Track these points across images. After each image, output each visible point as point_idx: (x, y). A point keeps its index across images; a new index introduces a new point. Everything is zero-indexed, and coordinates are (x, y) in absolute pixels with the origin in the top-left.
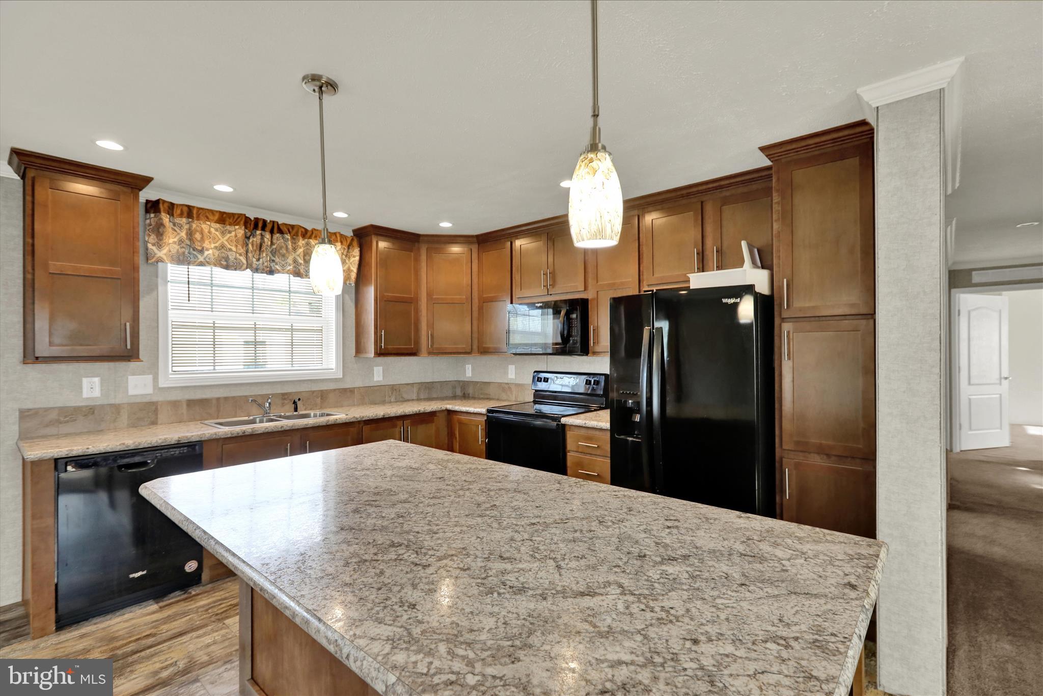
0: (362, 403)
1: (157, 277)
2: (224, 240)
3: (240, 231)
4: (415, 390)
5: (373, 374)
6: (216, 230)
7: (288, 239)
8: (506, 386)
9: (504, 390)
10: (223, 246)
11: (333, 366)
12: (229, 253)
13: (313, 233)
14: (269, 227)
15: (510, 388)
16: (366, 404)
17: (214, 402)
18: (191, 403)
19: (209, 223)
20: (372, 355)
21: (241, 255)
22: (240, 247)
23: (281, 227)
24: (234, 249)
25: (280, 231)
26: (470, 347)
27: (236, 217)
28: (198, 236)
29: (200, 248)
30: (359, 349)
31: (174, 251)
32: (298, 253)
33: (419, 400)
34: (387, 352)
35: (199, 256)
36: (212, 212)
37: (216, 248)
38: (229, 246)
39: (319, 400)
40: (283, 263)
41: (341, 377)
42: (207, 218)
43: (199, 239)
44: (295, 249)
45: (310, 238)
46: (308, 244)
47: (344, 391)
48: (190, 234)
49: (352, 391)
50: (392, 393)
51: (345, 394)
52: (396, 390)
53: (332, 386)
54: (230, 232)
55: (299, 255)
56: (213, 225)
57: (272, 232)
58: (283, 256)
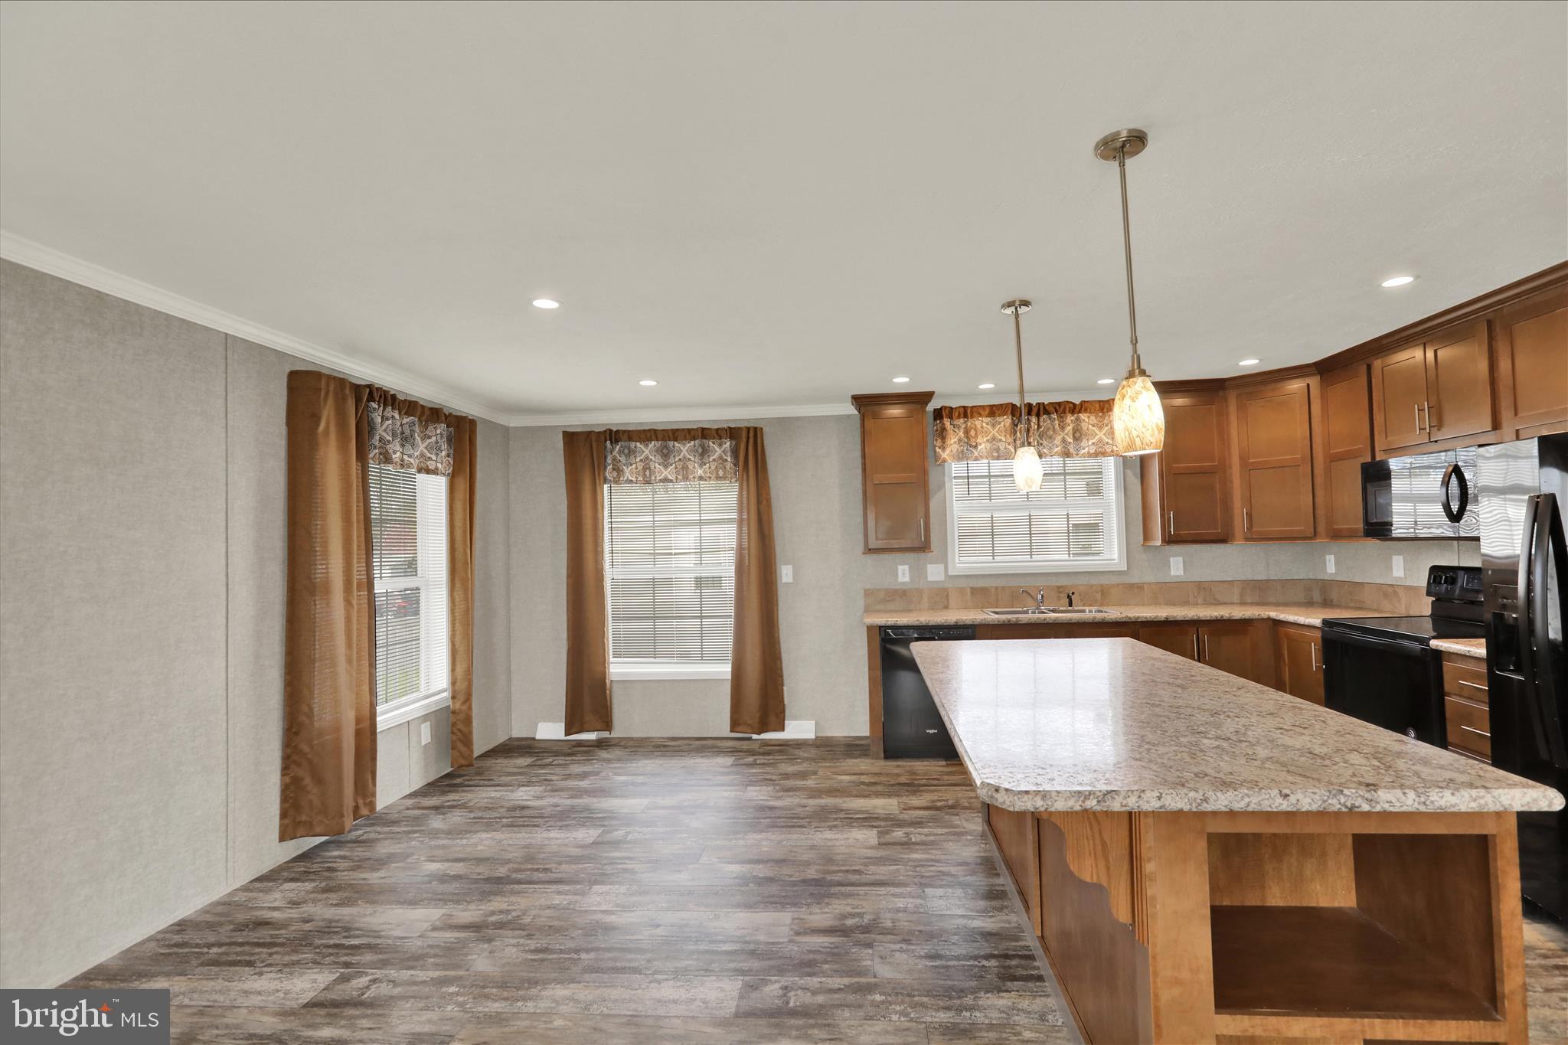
0: (1155, 602)
1: (944, 475)
2: (994, 432)
3: (1006, 421)
4: (1237, 591)
5: (1169, 566)
6: (987, 424)
7: (1054, 419)
8: (1390, 590)
9: (1386, 595)
10: (994, 439)
11: (1116, 556)
12: (1000, 444)
13: (1082, 407)
14: (1035, 410)
15: (1395, 593)
16: (1160, 604)
17: (993, 590)
18: (974, 591)
19: (981, 419)
20: (1159, 543)
21: (1009, 444)
22: (1008, 436)
23: (1047, 408)
24: (1004, 439)
25: (1047, 412)
26: (1312, 530)
27: (1004, 406)
28: (973, 433)
29: (974, 444)
30: (1147, 536)
31: (955, 450)
32: (1066, 432)
33: (1243, 603)
34: (1179, 539)
35: (974, 451)
36: (983, 407)
37: (988, 441)
38: (1000, 437)
39: (1099, 596)
40: (1050, 445)
41: (1126, 569)
42: (980, 414)
43: (973, 435)
44: (1063, 428)
45: (1080, 412)
46: (1078, 419)
47: (1131, 586)
48: (967, 432)
49: (1140, 587)
50: (1199, 593)
51: (1133, 591)
52: (1204, 588)
53: (1115, 580)
54: (999, 423)
55: (1067, 434)
56: (985, 420)
57: (1038, 415)
58: (1050, 438)
